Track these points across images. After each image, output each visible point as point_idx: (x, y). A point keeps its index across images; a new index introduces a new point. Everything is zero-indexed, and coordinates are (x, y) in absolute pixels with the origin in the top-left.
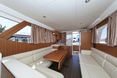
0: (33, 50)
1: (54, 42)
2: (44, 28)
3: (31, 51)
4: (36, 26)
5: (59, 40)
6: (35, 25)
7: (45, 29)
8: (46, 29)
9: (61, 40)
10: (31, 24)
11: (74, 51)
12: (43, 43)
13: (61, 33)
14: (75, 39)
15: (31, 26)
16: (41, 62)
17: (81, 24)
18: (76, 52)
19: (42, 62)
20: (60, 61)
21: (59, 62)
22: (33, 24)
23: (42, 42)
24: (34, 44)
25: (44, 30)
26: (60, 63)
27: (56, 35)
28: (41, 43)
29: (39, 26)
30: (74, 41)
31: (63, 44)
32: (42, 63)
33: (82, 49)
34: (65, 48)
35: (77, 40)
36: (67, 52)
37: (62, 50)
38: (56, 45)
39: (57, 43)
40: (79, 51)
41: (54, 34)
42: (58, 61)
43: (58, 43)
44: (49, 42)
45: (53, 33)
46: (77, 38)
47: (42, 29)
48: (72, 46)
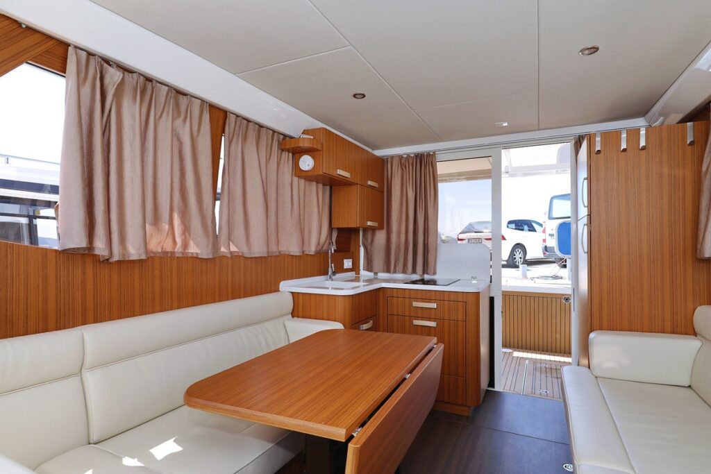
0: (84, 322)
1: (312, 249)
2: (203, 101)
3: (59, 326)
4: (114, 76)
5: (365, 230)
6: (107, 61)
7: (213, 108)
8: (219, 117)
9: (381, 237)
10: (65, 45)
11: (517, 354)
12: (196, 258)
13: (382, 162)
14: (532, 229)
15: (61, 69)
16: (166, 449)
17: (595, 49)
18: (535, 361)
19: (178, 448)
20: (361, 435)
21: (350, 438)
22: (90, 54)
23: (185, 245)
24: (95, 258)
25: (206, 117)
26: (362, 451)
27: (333, 184)
28: (167, 257)
29: (149, 79)
30: (518, 255)
31: (400, 276)
32: (171, 457)
33: (601, 329)
34: (426, 315)
35: (553, 243)
36: (439, 350)
37: (389, 329)
38: (329, 283)
39: (340, 269)
40: (568, 353)
41: (307, 163)
42: (339, 434)
43: (348, 263)
44: (258, 249)
45: (297, 152)
46: (552, 226)
47: (177, 105)
48: (492, 300)
